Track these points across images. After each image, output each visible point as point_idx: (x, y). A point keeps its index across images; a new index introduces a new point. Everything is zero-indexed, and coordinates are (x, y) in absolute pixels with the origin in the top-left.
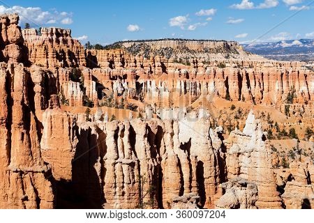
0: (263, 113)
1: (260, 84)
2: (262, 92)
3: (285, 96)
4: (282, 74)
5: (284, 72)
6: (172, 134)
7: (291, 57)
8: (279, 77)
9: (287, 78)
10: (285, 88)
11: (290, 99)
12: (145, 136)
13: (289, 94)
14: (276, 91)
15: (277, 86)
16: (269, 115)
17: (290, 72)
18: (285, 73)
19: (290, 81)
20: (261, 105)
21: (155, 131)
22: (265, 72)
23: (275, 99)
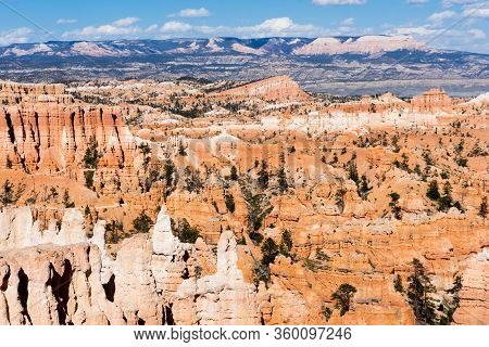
0: (53, 190)
1: (33, 133)
2: (37, 148)
3: (81, 155)
4: (73, 114)
5: (76, 110)
6: (88, 273)
7: (35, 75)
8: (68, 121)
9: (82, 122)
10: (79, 139)
11: (92, 159)
12: (47, 284)
13: (88, 150)
14: (64, 146)
15: (64, 137)
16: (66, 193)
17: (87, 111)
18: (77, 113)
19: (88, 126)
20: (37, 173)
21: (61, 271)
22: (42, 111)
23: (63, 161)
